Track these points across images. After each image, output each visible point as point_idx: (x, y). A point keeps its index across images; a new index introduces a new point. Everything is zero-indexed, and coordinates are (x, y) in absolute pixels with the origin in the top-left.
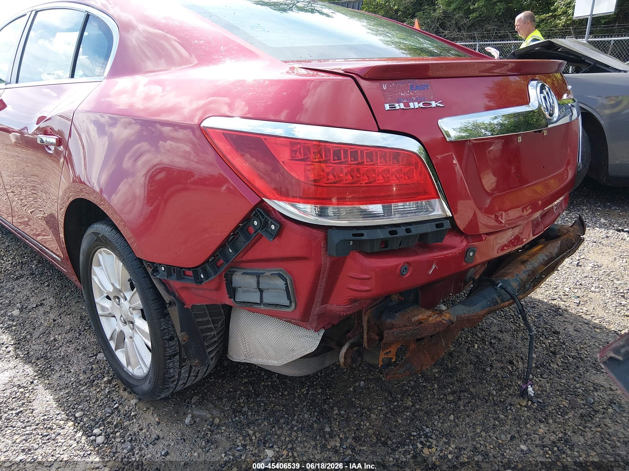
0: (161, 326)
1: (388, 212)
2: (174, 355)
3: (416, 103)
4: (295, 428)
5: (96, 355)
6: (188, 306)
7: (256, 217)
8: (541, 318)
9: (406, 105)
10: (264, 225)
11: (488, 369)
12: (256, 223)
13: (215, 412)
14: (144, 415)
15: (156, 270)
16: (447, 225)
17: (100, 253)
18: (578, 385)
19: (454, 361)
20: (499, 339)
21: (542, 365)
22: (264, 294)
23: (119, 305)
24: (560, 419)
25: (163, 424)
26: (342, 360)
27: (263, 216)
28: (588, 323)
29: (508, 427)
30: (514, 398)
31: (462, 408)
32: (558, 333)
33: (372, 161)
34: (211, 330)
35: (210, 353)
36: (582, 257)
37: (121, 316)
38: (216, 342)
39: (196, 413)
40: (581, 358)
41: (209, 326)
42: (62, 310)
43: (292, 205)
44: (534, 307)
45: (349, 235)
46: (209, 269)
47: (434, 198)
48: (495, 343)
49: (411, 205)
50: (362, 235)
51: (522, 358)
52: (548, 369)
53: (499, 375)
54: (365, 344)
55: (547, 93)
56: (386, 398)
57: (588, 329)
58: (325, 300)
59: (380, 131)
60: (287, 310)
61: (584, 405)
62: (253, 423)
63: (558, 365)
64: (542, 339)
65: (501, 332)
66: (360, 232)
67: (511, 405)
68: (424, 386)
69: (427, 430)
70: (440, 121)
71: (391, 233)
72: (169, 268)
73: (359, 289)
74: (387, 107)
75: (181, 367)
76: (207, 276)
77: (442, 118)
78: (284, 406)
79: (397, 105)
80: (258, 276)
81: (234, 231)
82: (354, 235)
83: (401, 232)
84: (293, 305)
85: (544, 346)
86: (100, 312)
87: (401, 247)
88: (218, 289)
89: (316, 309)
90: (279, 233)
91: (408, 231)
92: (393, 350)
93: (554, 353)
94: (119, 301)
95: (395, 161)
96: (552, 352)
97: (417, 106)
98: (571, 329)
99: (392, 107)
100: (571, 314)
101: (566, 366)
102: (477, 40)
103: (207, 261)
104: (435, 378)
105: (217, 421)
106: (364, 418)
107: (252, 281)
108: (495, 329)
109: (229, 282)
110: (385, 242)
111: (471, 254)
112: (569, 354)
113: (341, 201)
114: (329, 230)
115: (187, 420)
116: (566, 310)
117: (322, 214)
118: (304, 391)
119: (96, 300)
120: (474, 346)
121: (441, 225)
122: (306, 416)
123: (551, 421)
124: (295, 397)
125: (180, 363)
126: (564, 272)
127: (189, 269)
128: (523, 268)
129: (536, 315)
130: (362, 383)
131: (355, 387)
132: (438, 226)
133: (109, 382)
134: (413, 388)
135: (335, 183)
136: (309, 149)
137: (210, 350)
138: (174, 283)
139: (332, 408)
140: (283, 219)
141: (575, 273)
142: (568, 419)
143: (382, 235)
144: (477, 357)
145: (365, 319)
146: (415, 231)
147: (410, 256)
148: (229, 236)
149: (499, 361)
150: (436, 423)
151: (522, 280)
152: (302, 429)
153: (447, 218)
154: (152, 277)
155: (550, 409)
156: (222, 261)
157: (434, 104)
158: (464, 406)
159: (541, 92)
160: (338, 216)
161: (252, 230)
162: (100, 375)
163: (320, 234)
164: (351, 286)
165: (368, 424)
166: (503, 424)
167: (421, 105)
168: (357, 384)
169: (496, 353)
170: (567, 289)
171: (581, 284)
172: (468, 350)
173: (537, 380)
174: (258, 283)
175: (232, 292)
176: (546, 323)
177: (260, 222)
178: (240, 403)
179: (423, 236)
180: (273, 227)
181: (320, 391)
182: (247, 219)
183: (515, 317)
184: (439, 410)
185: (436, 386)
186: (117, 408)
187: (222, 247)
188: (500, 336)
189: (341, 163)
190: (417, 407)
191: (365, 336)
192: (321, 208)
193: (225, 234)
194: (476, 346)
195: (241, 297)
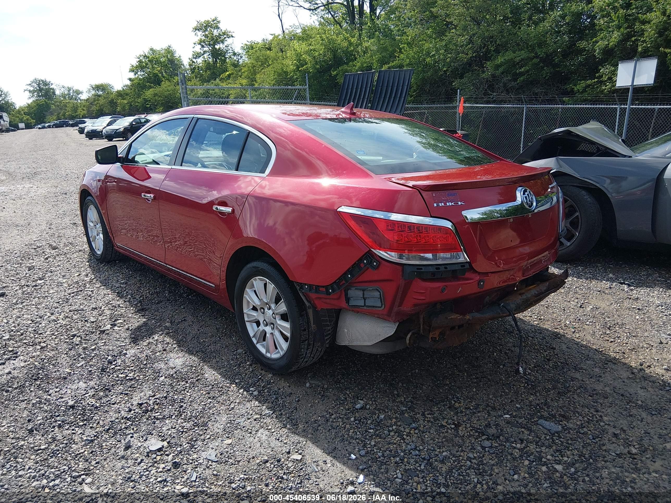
0: (299, 322)
1: (435, 258)
2: (306, 340)
3: (450, 203)
4: (375, 392)
5: (237, 350)
6: (319, 309)
7: (366, 259)
8: (545, 340)
9: (445, 204)
10: (370, 263)
11: (502, 367)
12: (365, 261)
13: (323, 382)
14: (279, 382)
15: (301, 288)
16: (467, 266)
17: (256, 280)
18: (561, 378)
19: (478, 362)
20: (512, 351)
21: (539, 366)
22: (366, 300)
23: (263, 313)
24: (544, 393)
25: (292, 387)
26: (408, 342)
27: (370, 258)
28: (577, 344)
29: (510, 396)
30: (517, 383)
31: (481, 386)
32: (555, 349)
33: (427, 231)
34: (328, 326)
35: (327, 340)
36: (586, 301)
37: (265, 320)
38: (329, 334)
39: (312, 382)
40: (566, 363)
41: (327, 323)
42: (201, 324)
43: (386, 253)
44: (541, 333)
45: (415, 269)
46: (335, 286)
47: (459, 251)
48: (508, 353)
49: (448, 255)
50: (422, 269)
51: (526, 362)
52: (542, 368)
53: (509, 370)
54: (422, 331)
55: (528, 194)
56: (432, 379)
57: (577, 347)
58: (400, 305)
59: (431, 217)
60: (379, 309)
61: (562, 388)
62: (349, 388)
63: (549, 366)
64: (542, 351)
65: (514, 346)
66: (421, 267)
67: (514, 385)
68: (458, 374)
69: (458, 395)
70: (463, 212)
71: (437, 269)
72: (310, 286)
73: (419, 298)
74: (435, 205)
75: (307, 349)
76: (333, 291)
77: (464, 210)
78: (367, 381)
79: (440, 204)
80: (364, 290)
81: (353, 266)
82: (417, 269)
83: (442, 269)
84: (383, 306)
85: (543, 355)
86: (246, 319)
87: (442, 277)
88: (339, 298)
89: (396, 309)
90: (378, 267)
91: (446, 268)
92: (437, 332)
93: (549, 360)
94: (264, 311)
95: (439, 232)
96: (547, 359)
97: (450, 205)
98: (564, 347)
99: (438, 205)
100: (567, 338)
101: (556, 367)
102: (524, 103)
103: (335, 282)
104: (465, 371)
105: (326, 386)
106: (418, 388)
107: (360, 293)
108: (510, 345)
109: (346, 295)
110: (433, 274)
111: (482, 283)
112: (559, 361)
113: (410, 251)
114: (405, 266)
115: (308, 385)
116: (564, 336)
117: (401, 257)
118: (379, 373)
119: (245, 311)
120: (494, 354)
121: (464, 266)
122: (381, 386)
123: (538, 394)
124: (374, 377)
125: (308, 346)
126: (569, 311)
127: (323, 287)
128: (520, 297)
129: (541, 338)
130: (417, 371)
131: (412, 373)
132: (462, 266)
133: (251, 365)
134: (450, 375)
135: (408, 242)
136: (395, 225)
137: (326, 338)
138: (313, 295)
139: (398, 383)
140: (381, 260)
141: (577, 313)
142: (550, 394)
143: (431, 269)
144: (495, 360)
145: (422, 317)
146: (449, 268)
147: (447, 282)
148: (350, 268)
149: (509, 363)
150: (464, 392)
151: (518, 304)
152: (379, 392)
153: (467, 262)
154: (299, 292)
155: (539, 388)
156: (344, 282)
157: (460, 203)
158: (483, 385)
159: (524, 194)
160: (408, 259)
161: (362, 265)
162: (243, 361)
163: (400, 268)
164: (414, 297)
165: (421, 391)
166: (507, 394)
167: (453, 204)
168: (413, 371)
169: (509, 358)
170: (568, 323)
171: (579, 320)
172: (489, 357)
173: (534, 374)
174: (364, 294)
175: (348, 300)
176: (547, 343)
177: (368, 261)
178: (338, 378)
179: (454, 271)
180: (375, 264)
181: (389, 374)
182: (361, 260)
183: (525, 338)
184: (467, 387)
185: (466, 374)
186: (260, 378)
187: (345, 274)
188: (513, 349)
189: (411, 232)
190: (453, 384)
191: (422, 327)
192: (400, 254)
193: (348, 267)
194: (495, 354)
195: (352, 303)
